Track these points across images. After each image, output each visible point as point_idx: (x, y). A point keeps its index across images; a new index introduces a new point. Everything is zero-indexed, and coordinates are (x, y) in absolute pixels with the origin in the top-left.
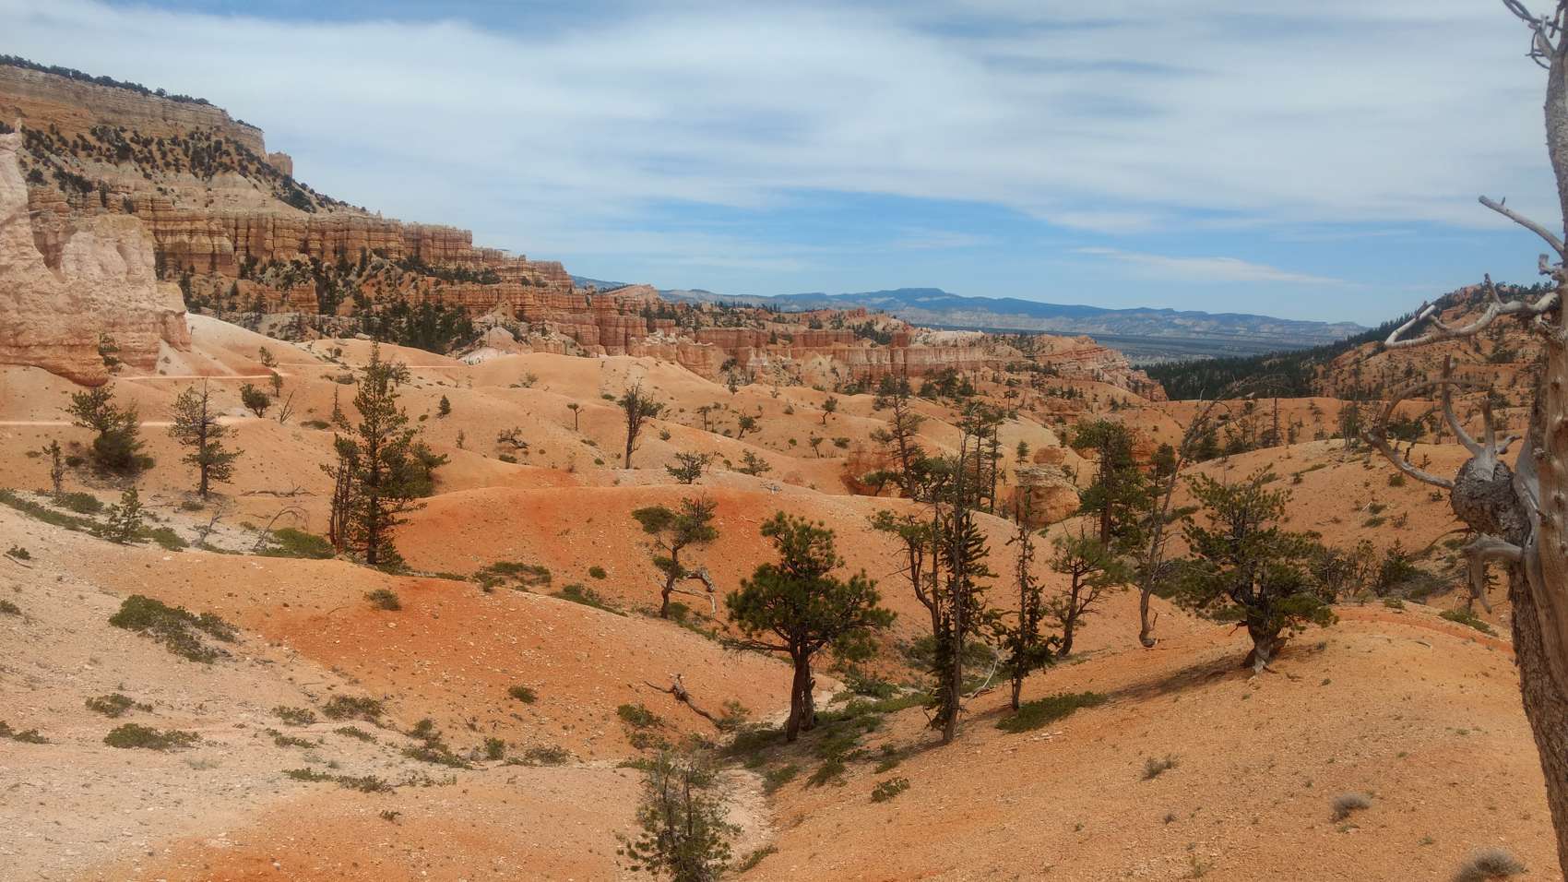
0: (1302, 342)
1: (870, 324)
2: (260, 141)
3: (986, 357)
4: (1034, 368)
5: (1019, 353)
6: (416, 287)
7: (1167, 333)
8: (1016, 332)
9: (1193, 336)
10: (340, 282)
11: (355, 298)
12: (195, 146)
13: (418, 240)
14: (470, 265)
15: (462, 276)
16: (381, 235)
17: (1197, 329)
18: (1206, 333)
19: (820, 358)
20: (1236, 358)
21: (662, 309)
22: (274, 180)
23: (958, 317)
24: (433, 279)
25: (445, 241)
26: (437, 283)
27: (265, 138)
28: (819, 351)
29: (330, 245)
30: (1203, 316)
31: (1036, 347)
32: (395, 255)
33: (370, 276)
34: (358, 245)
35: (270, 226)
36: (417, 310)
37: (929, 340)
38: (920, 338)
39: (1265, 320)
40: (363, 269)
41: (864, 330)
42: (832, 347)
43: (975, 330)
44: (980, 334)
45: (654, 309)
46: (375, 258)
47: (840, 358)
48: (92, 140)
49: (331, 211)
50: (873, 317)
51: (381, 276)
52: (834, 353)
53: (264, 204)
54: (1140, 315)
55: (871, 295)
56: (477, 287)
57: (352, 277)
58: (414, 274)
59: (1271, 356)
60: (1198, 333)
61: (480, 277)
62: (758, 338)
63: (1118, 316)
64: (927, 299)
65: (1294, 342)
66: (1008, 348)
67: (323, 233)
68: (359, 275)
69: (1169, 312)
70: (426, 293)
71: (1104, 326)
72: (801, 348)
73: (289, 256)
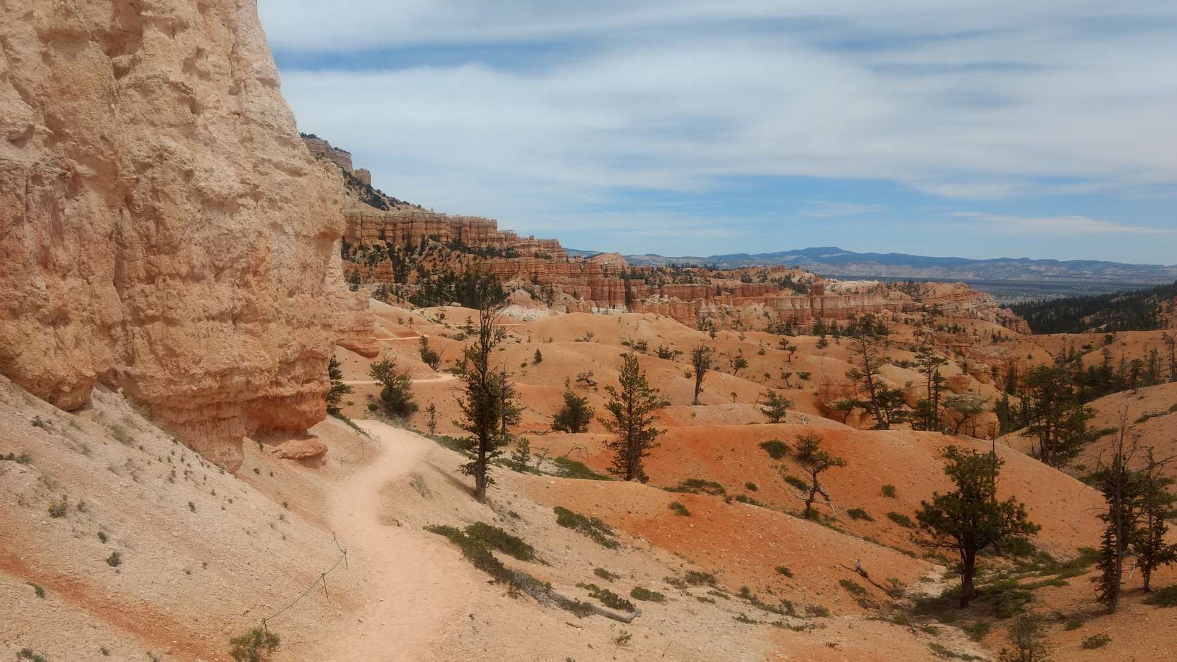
0: (1142, 282)
1: (788, 277)
2: (349, 161)
3: (884, 302)
4: (924, 309)
5: (909, 297)
6: (460, 262)
7: (1024, 277)
8: (904, 280)
9: (1047, 279)
10: (407, 260)
11: (418, 271)
13: (460, 228)
14: (496, 245)
15: (491, 252)
16: (434, 225)
17: (1050, 274)
18: (1057, 277)
19: (755, 305)
20: (1087, 296)
21: (634, 272)
22: (360, 189)
23: (854, 269)
24: (471, 256)
25: (478, 228)
26: (475, 259)
27: (353, 158)
28: (754, 300)
29: (399, 233)
30: (1053, 263)
31: (921, 292)
32: (444, 239)
33: (428, 255)
34: (419, 232)
35: (359, 221)
36: (462, 278)
37: (836, 288)
38: (828, 287)
39: (1108, 264)
40: (423, 249)
41: (784, 282)
42: (764, 297)
43: (872, 279)
44: (876, 282)
45: (629, 272)
46: (431, 242)
47: (770, 305)
49: (399, 209)
50: (790, 272)
51: (435, 256)
52: (766, 301)
53: (354, 206)
54: (1001, 264)
55: (785, 254)
56: (503, 260)
57: (415, 256)
58: (458, 252)
59: (1117, 295)
60: (1050, 276)
61: (504, 253)
62: (707, 291)
63: (984, 265)
64: (829, 256)
65: (1135, 281)
66: (899, 293)
67: (395, 225)
68: (420, 254)
69: (1026, 260)
70: (468, 266)
71: (972, 273)
72: (741, 298)
73: (372, 242)
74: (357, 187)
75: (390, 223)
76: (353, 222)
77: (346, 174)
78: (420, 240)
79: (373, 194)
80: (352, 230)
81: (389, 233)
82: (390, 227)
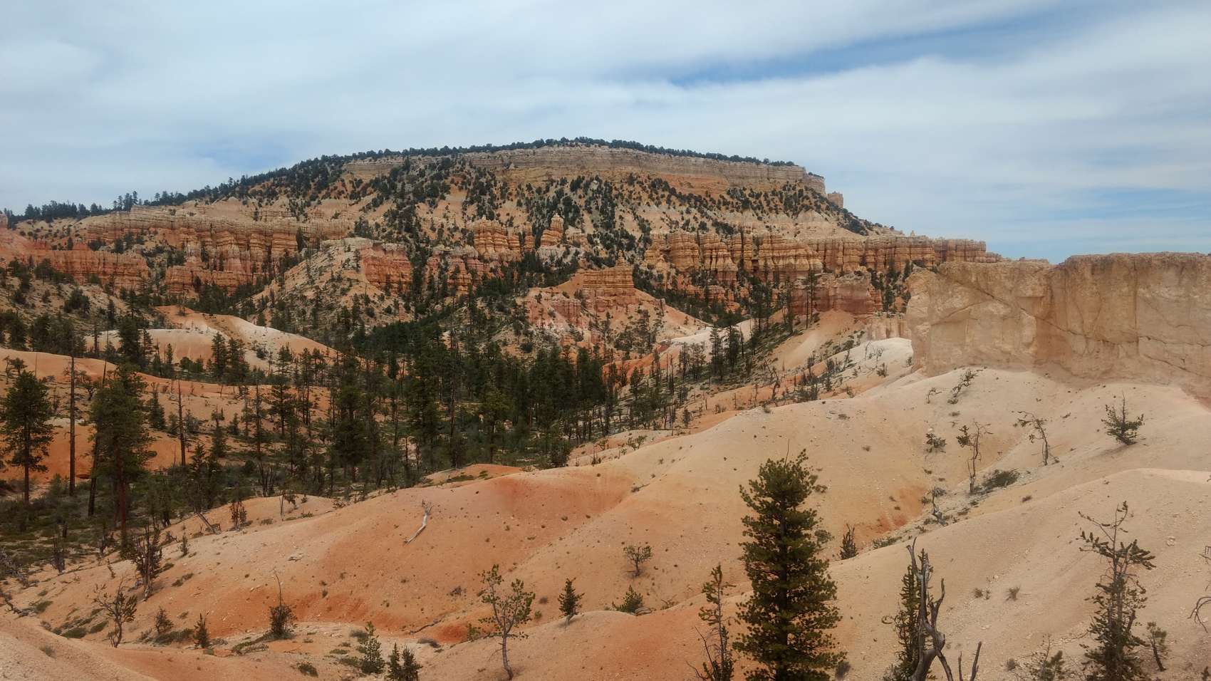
2: (822, 186)
12: (786, 194)
13: (946, 251)
16: (919, 249)
25: (965, 251)
32: (929, 264)
34: (903, 258)
35: (841, 248)
40: (906, 275)
48: (727, 197)
49: (878, 233)
53: (834, 232)
68: (904, 280)
73: (853, 268)
74: (835, 213)
75: (871, 249)
76: (835, 249)
77: (823, 199)
78: (904, 266)
79: (851, 219)
80: (834, 257)
81: (870, 259)
82: (871, 253)
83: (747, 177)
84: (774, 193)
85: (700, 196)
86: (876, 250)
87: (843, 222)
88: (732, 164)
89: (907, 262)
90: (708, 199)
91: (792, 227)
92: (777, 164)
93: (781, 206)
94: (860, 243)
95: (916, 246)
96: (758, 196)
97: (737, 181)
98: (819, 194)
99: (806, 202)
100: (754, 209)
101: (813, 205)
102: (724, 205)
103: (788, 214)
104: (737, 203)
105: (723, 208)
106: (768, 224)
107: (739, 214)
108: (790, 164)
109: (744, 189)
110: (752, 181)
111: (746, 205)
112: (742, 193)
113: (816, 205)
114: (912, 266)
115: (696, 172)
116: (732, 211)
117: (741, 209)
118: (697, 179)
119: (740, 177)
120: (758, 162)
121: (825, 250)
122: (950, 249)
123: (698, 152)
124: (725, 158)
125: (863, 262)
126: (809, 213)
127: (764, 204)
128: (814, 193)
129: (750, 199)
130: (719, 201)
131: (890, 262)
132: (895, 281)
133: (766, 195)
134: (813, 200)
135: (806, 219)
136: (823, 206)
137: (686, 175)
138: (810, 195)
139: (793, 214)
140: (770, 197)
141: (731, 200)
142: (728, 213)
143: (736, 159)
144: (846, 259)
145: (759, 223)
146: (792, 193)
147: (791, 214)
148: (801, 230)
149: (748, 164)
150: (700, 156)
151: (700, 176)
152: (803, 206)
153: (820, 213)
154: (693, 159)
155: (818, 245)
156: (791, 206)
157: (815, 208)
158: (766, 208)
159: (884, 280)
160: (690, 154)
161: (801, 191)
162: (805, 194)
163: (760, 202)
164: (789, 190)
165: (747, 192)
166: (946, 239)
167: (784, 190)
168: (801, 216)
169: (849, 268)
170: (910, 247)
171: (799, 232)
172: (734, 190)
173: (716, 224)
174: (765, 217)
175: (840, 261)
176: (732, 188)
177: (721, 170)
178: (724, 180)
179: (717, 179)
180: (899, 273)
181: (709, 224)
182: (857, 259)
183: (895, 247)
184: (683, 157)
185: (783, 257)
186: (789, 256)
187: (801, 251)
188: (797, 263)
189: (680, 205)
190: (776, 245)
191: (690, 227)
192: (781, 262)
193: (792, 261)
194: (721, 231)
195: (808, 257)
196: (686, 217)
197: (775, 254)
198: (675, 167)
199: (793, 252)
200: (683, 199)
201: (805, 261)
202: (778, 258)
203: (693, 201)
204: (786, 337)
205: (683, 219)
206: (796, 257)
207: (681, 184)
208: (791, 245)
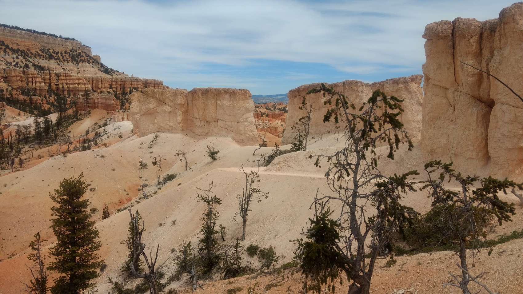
2: (91, 51)
12: (72, 54)
13: (146, 84)
16: (135, 83)
28: (277, 119)
29: (119, 86)
34: (128, 86)
35: (100, 80)
41: (283, 109)
48: (40, 53)
49: (117, 75)
52: (282, 120)
53: (97, 73)
57: (127, 97)
62: (258, 115)
72: (271, 118)
73: (106, 90)
74: (97, 64)
75: (114, 82)
76: (97, 81)
77: (91, 58)
78: (129, 89)
79: (104, 68)
80: (97, 84)
81: (114, 86)
82: (114, 83)
83: (51, 43)
84: (66, 52)
85: (24, 50)
86: (116, 82)
87: (101, 69)
88: (42, 36)
89: (130, 88)
90: (29, 52)
91: (76, 69)
92: (66, 39)
93: (70, 59)
94: (109, 79)
95: (134, 81)
96: (57, 53)
97: (45, 45)
98: (89, 55)
99: (82, 58)
100: (56, 59)
101: (86, 60)
102: (38, 56)
103: (73, 64)
104: (46, 56)
105: (38, 57)
106: (63, 67)
107: (47, 61)
108: (73, 39)
109: (49, 49)
110: (54, 45)
111: (51, 57)
112: (48, 51)
113: (87, 60)
114: (133, 90)
115: (21, 38)
116: (43, 60)
117: (48, 59)
118: (22, 42)
119: (47, 43)
120: (56, 37)
121: (93, 81)
122: (148, 83)
123: (21, 27)
124: (38, 32)
125: (111, 88)
126: (84, 64)
127: (61, 57)
128: (86, 54)
129: (53, 54)
130: (35, 53)
131: (123, 88)
132: (125, 96)
133: (61, 53)
134: (86, 58)
135: (83, 66)
136: (91, 61)
137: (15, 39)
138: (84, 55)
139: (76, 64)
140: (64, 55)
141: (42, 54)
142: (41, 60)
143: (44, 33)
144: (103, 86)
145: (58, 67)
146: (75, 53)
147: (75, 63)
148: (80, 71)
149: (50, 37)
150: (23, 30)
151: (23, 40)
152: (81, 60)
153: (89, 64)
154: (19, 31)
155: (89, 78)
156: (75, 60)
157: (87, 61)
158: (62, 60)
159: (120, 95)
160: (17, 28)
161: (80, 53)
162: (82, 54)
163: (58, 56)
164: (73, 52)
165: (51, 51)
166: (147, 79)
167: (71, 51)
168: (80, 64)
169: (104, 90)
170: (131, 81)
171: (80, 72)
172: (44, 49)
173: (34, 65)
174: (62, 64)
175: (100, 86)
176: (42, 48)
177: (35, 38)
178: (38, 44)
179: (34, 42)
180: (127, 93)
181: (30, 65)
182: (108, 86)
183: (125, 81)
184: (12, 29)
185: (72, 84)
186: (75, 83)
187: (81, 81)
188: (79, 87)
189: (12, 54)
190: (68, 78)
191: (19, 66)
192: (71, 86)
193: (77, 86)
194: (37, 69)
195: (84, 84)
196: (16, 60)
197: (67, 82)
198: (8, 34)
199: (77, 81)
200: (14, 51)
201: (83, 86)
202: (70, 84)
203: (20, 53)
204: (75, 121)
205: (14, 61)
206: (78, 84)
207: (12, 43)
208: (76, 78)
